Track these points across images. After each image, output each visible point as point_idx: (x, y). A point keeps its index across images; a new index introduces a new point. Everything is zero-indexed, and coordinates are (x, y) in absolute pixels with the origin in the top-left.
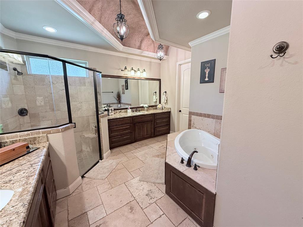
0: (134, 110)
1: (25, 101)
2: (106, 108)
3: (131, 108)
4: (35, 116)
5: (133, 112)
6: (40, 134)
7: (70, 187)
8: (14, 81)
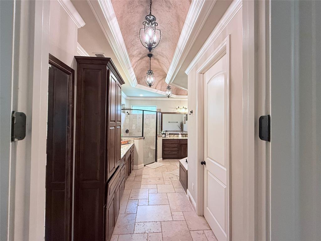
0: (184, 135)
1: (129, 126)
2: (164, 133)
3: (181, 134)
4: (131, 133)
5: (183, 137)
6: (132, 139)
7: (139, 166)
8: (126, 117)
